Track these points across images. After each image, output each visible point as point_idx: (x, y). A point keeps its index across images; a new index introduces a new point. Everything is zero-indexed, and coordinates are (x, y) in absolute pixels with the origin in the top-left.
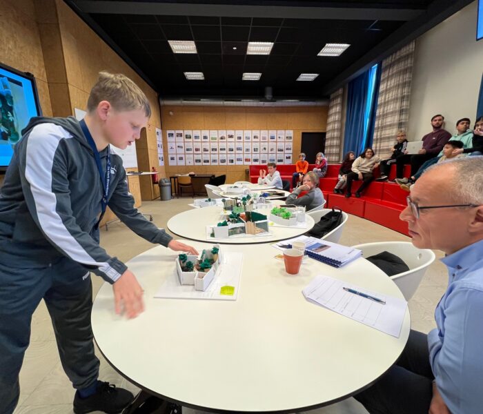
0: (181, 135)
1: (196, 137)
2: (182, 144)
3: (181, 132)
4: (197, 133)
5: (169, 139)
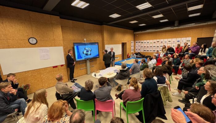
0: (140, 42)
1: (145, 43)
2: (140, 45)
3: (140, 41)
4: (145, 41)
5: (136, 44)
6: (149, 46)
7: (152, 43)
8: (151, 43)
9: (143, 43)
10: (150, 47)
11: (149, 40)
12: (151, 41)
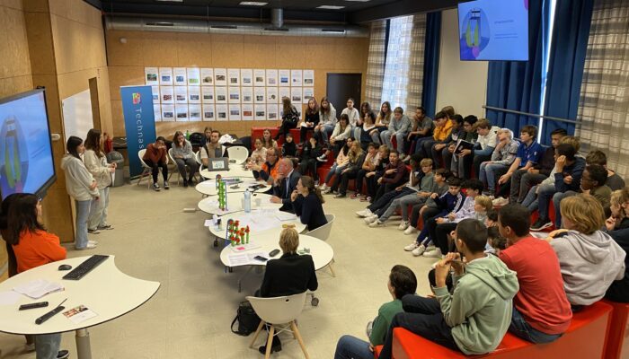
1: (165, 78)
4: (167, 71)
6: (184, 94)
7: (196, 81)
8: (191, 81)
9: (155, 79)
10: (192, 97)
11: (185, 66)
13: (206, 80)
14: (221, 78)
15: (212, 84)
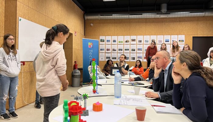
4: (109, 38)
6: (116, 48)
7: (122, 42)
8: (120, 42)
9: (104, 41)
10: (119, 50)
11: (117, 35)
12: (121, 38)
13: (126, 42)
14: (134, 40)
15: (129, 43)
